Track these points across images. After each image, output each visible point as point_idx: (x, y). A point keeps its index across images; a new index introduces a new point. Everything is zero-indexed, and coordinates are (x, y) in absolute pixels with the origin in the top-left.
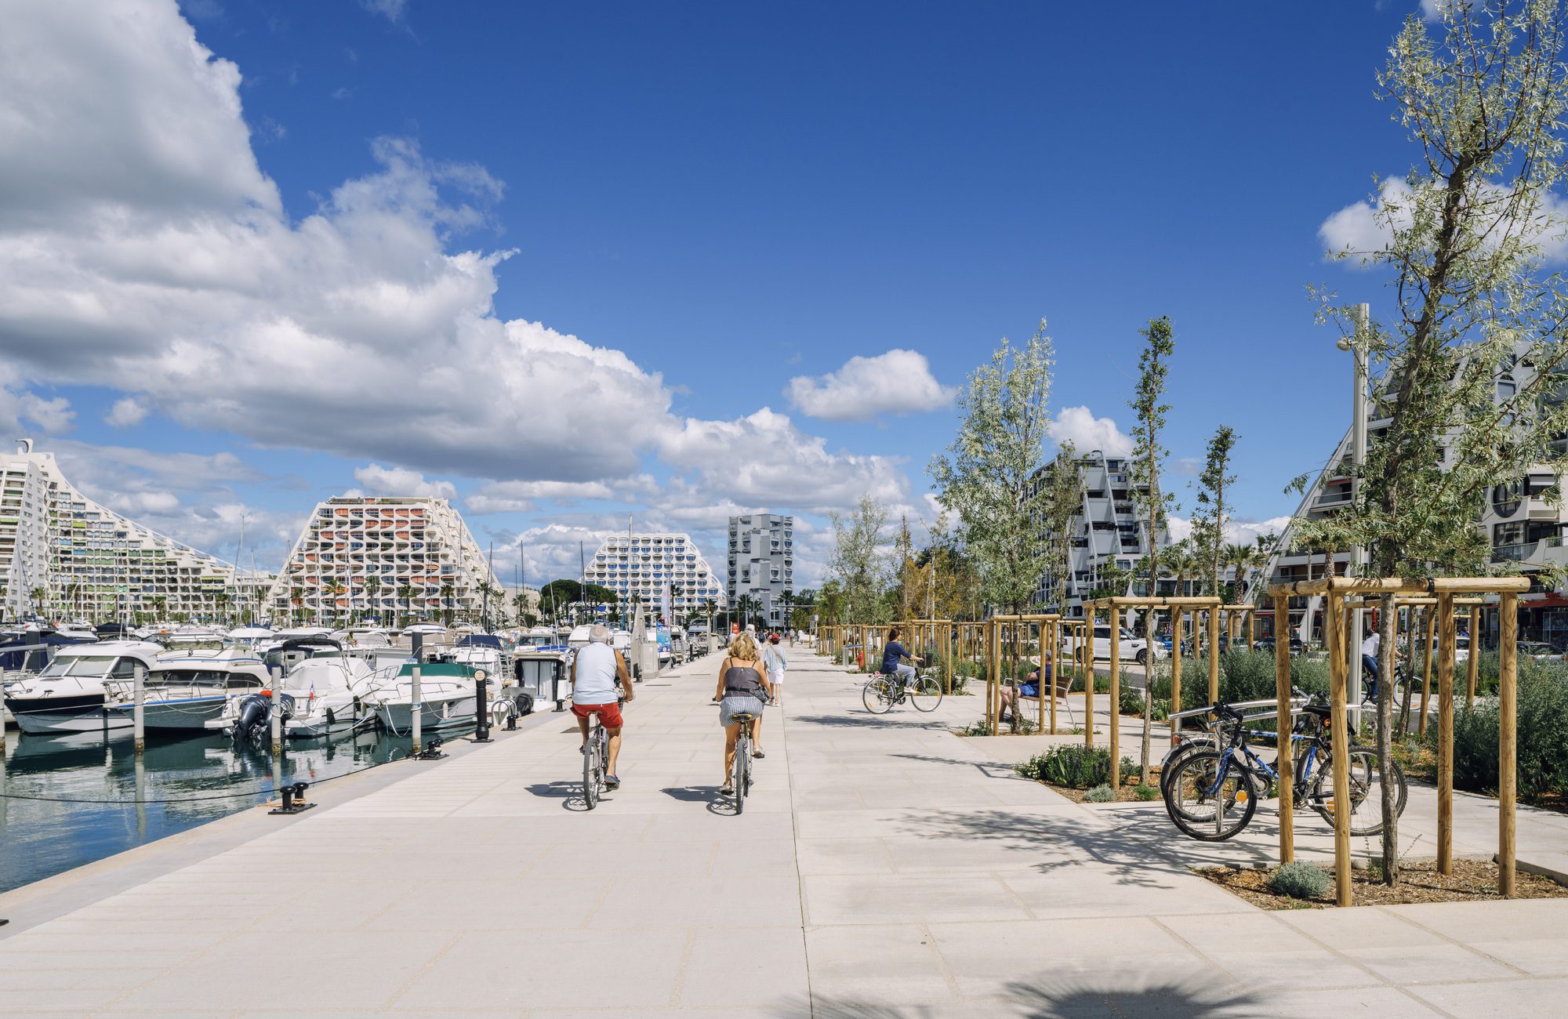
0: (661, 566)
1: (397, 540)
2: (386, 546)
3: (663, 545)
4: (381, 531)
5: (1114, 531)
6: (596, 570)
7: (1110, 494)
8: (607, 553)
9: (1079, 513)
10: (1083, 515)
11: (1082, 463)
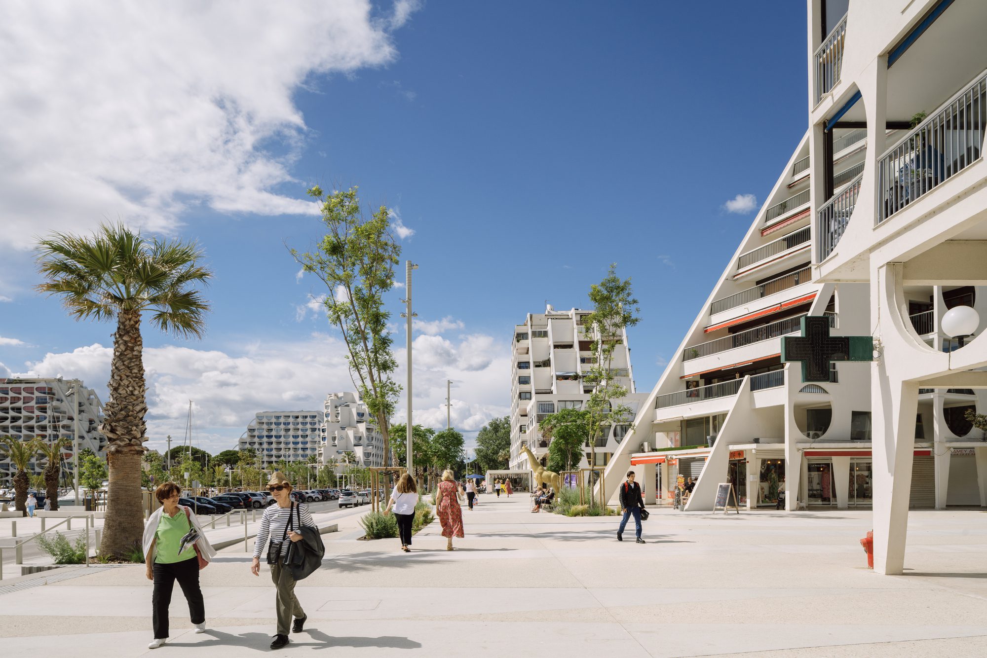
0: (298, 436)
1: (24, 413)
2: (14, 419)
3: (300, 420)
4: (10, 406)
5: (577, 381)
6: (248, 440)
7: (576, 346)
8: (256, 427)
9: (548, 365)
10: (550, 366)
11: (552, 317)
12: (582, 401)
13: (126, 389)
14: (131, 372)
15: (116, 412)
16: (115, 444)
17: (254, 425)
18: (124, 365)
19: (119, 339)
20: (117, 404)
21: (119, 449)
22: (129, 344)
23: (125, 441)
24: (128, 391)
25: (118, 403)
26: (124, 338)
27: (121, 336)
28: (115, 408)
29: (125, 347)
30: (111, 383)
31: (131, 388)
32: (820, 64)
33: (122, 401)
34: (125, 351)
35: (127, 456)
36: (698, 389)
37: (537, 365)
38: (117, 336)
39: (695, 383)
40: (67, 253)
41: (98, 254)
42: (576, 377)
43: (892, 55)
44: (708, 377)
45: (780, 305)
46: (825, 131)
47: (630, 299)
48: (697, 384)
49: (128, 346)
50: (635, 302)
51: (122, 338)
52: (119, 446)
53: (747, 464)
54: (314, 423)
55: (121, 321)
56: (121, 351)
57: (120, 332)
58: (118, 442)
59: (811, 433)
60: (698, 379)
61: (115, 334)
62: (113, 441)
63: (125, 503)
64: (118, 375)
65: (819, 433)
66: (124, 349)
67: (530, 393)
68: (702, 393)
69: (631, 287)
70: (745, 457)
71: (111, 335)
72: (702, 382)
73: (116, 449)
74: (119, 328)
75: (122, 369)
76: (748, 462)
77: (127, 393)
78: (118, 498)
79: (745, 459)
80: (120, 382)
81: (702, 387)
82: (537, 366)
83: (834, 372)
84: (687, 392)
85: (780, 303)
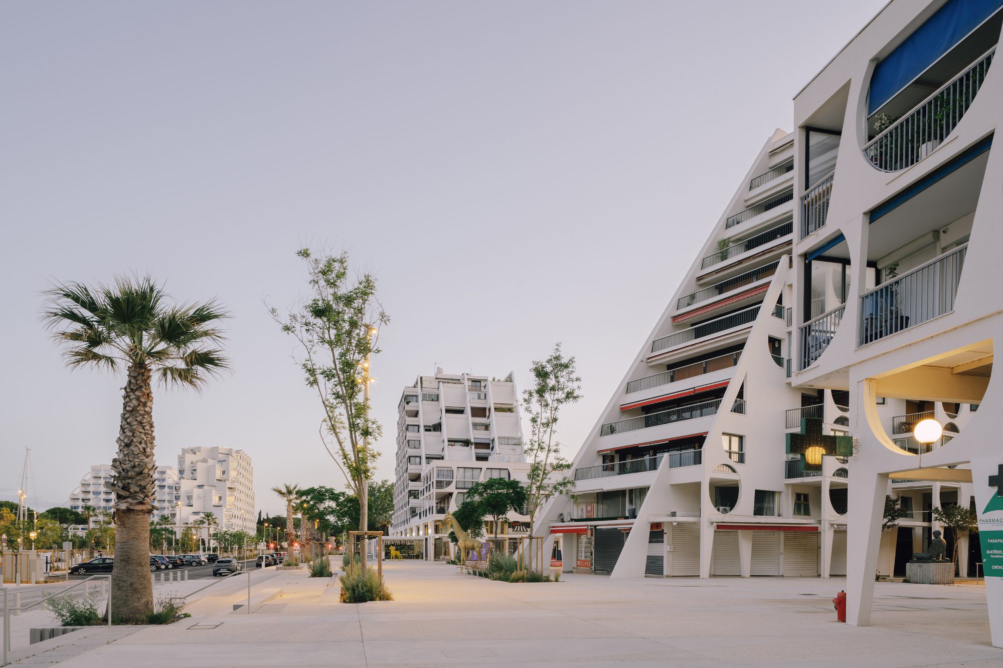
5: (469, 447)
6: (81, 496)
7: (468, 411)
8: (92, 481)
9: (438, 429)
10: (441, 431)
11: (444, 381)
12: (481, 469)
13: (139, 445)
14: (144, 429)
15: (128, 469)
16: (126, 502)
17: (89, 478)
18: (136, 420)
19: (131, 394)
20: (129, 461)
21: (130, 507)
22: (142, 400)
23: (138, 499)
24: (141, 448)
25: (130, 459)
26: (137, 393)
27: (132, 390)
28: (127, 465)
29: (138, 403)
30: (122, 438)
31: (143, 445)
32: (805, 205)
33: (134, 458)
34: (138, 406)
35: (138, 515)
36: (614, 464)
37: (428, 429)
38: (128, 390)
39: (610, 458)
40: (76, 299)
41: (124, 306)
42: (467, 443)
43: (874, 214)
44: (624, 453)
45: (693, 389)
46: (807, 261)
47: (574, 376)
48: (612, 460)
49: (141, 401)
50: (577, 379)
51: (134, 393)
52: (131, 504)
53: (664, 535)
54: (162, 479)
55: (132, 374)
56: (133, 406)
57: (132, 387)
58: (130, 500)
59: (721, 508)
60: (613, 454)
61: (125, 389)
62: (124, 499)
63: (136, 563)
64: (130, 431)
65: (728, 508)
66: (136, 405)
67: (420, 457)
68: (617, 468)
69: (574, 365)
70: (662, 528)
71: (121, 388)
72: (617, 457)
73: (127, 507)
74: (130, 382)
75: (134, 425)
76: (665, 533)
77: (139, 449)
78: (128, 558)
79: (663, 530)
80: (133, 438)
81: (617, 462)
82: (426, 430)
83: (742, 454)
84: (603, 466)
85: (694, 388)
